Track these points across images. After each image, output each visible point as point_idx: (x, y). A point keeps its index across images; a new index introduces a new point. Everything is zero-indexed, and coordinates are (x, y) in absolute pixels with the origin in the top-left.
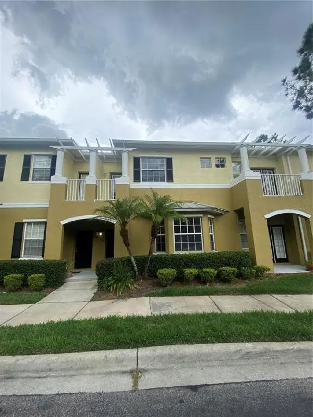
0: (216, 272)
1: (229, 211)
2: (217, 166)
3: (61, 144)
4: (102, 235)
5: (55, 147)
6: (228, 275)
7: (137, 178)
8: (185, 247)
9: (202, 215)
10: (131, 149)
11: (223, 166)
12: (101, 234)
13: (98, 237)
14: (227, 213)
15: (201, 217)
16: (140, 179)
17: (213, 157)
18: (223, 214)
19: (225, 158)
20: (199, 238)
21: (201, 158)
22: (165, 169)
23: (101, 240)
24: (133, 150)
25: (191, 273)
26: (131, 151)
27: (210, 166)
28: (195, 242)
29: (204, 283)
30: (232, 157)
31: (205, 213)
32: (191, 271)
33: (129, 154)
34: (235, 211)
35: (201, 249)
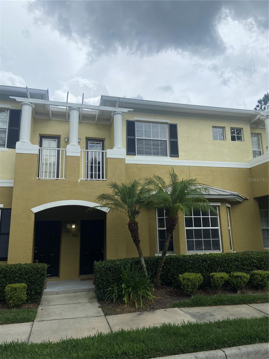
0: (248, 276)
1: (248, 198)
2: (233, 139)
3: (29, 96)
4: (75, 228)
5: (18, 99)
6: (263, 280)
7: (131, 149)
8: (199, 246)
9: (219, 204)
10: (126, 110)
11: (239, 138)
12: (74, 226)
13: (69, 231)
14: (246, 201)
15: (219, 206)
16: (135, 152)
17: (228, 126)
18: (241, 202)
19: (242, 128)
20: (215, 233)
21: (213, 127)
22: (167, 138)
23: (74, 235)
24: (129, 111)
25: (222, 278)
26: (126, 113)
27: (224, 138)
28: (211, 239)
29: (234, 290)
30: (250, 127)
31: (223, 201)
32: (222, 275)
33: (122, 115)
34: (256, 199)
35: (220, 249)
